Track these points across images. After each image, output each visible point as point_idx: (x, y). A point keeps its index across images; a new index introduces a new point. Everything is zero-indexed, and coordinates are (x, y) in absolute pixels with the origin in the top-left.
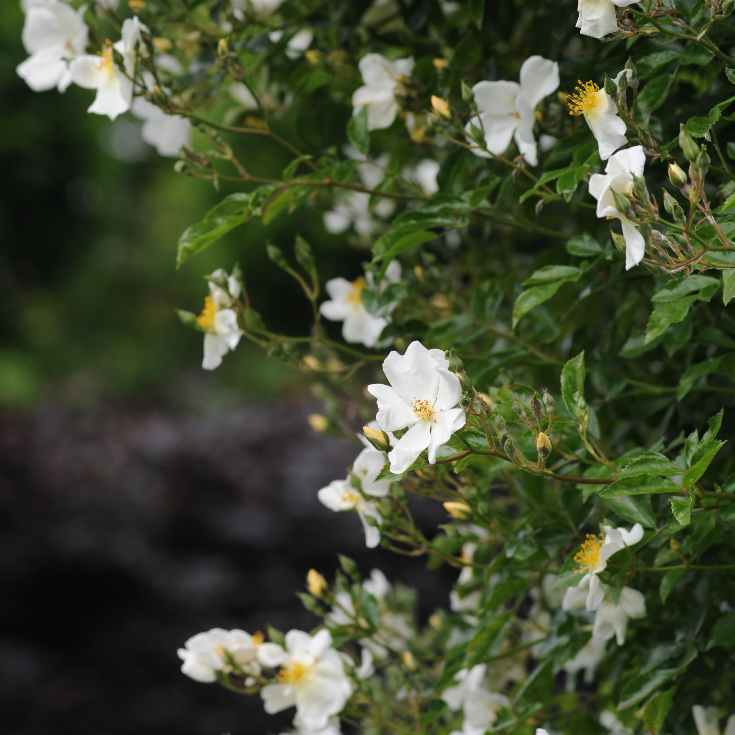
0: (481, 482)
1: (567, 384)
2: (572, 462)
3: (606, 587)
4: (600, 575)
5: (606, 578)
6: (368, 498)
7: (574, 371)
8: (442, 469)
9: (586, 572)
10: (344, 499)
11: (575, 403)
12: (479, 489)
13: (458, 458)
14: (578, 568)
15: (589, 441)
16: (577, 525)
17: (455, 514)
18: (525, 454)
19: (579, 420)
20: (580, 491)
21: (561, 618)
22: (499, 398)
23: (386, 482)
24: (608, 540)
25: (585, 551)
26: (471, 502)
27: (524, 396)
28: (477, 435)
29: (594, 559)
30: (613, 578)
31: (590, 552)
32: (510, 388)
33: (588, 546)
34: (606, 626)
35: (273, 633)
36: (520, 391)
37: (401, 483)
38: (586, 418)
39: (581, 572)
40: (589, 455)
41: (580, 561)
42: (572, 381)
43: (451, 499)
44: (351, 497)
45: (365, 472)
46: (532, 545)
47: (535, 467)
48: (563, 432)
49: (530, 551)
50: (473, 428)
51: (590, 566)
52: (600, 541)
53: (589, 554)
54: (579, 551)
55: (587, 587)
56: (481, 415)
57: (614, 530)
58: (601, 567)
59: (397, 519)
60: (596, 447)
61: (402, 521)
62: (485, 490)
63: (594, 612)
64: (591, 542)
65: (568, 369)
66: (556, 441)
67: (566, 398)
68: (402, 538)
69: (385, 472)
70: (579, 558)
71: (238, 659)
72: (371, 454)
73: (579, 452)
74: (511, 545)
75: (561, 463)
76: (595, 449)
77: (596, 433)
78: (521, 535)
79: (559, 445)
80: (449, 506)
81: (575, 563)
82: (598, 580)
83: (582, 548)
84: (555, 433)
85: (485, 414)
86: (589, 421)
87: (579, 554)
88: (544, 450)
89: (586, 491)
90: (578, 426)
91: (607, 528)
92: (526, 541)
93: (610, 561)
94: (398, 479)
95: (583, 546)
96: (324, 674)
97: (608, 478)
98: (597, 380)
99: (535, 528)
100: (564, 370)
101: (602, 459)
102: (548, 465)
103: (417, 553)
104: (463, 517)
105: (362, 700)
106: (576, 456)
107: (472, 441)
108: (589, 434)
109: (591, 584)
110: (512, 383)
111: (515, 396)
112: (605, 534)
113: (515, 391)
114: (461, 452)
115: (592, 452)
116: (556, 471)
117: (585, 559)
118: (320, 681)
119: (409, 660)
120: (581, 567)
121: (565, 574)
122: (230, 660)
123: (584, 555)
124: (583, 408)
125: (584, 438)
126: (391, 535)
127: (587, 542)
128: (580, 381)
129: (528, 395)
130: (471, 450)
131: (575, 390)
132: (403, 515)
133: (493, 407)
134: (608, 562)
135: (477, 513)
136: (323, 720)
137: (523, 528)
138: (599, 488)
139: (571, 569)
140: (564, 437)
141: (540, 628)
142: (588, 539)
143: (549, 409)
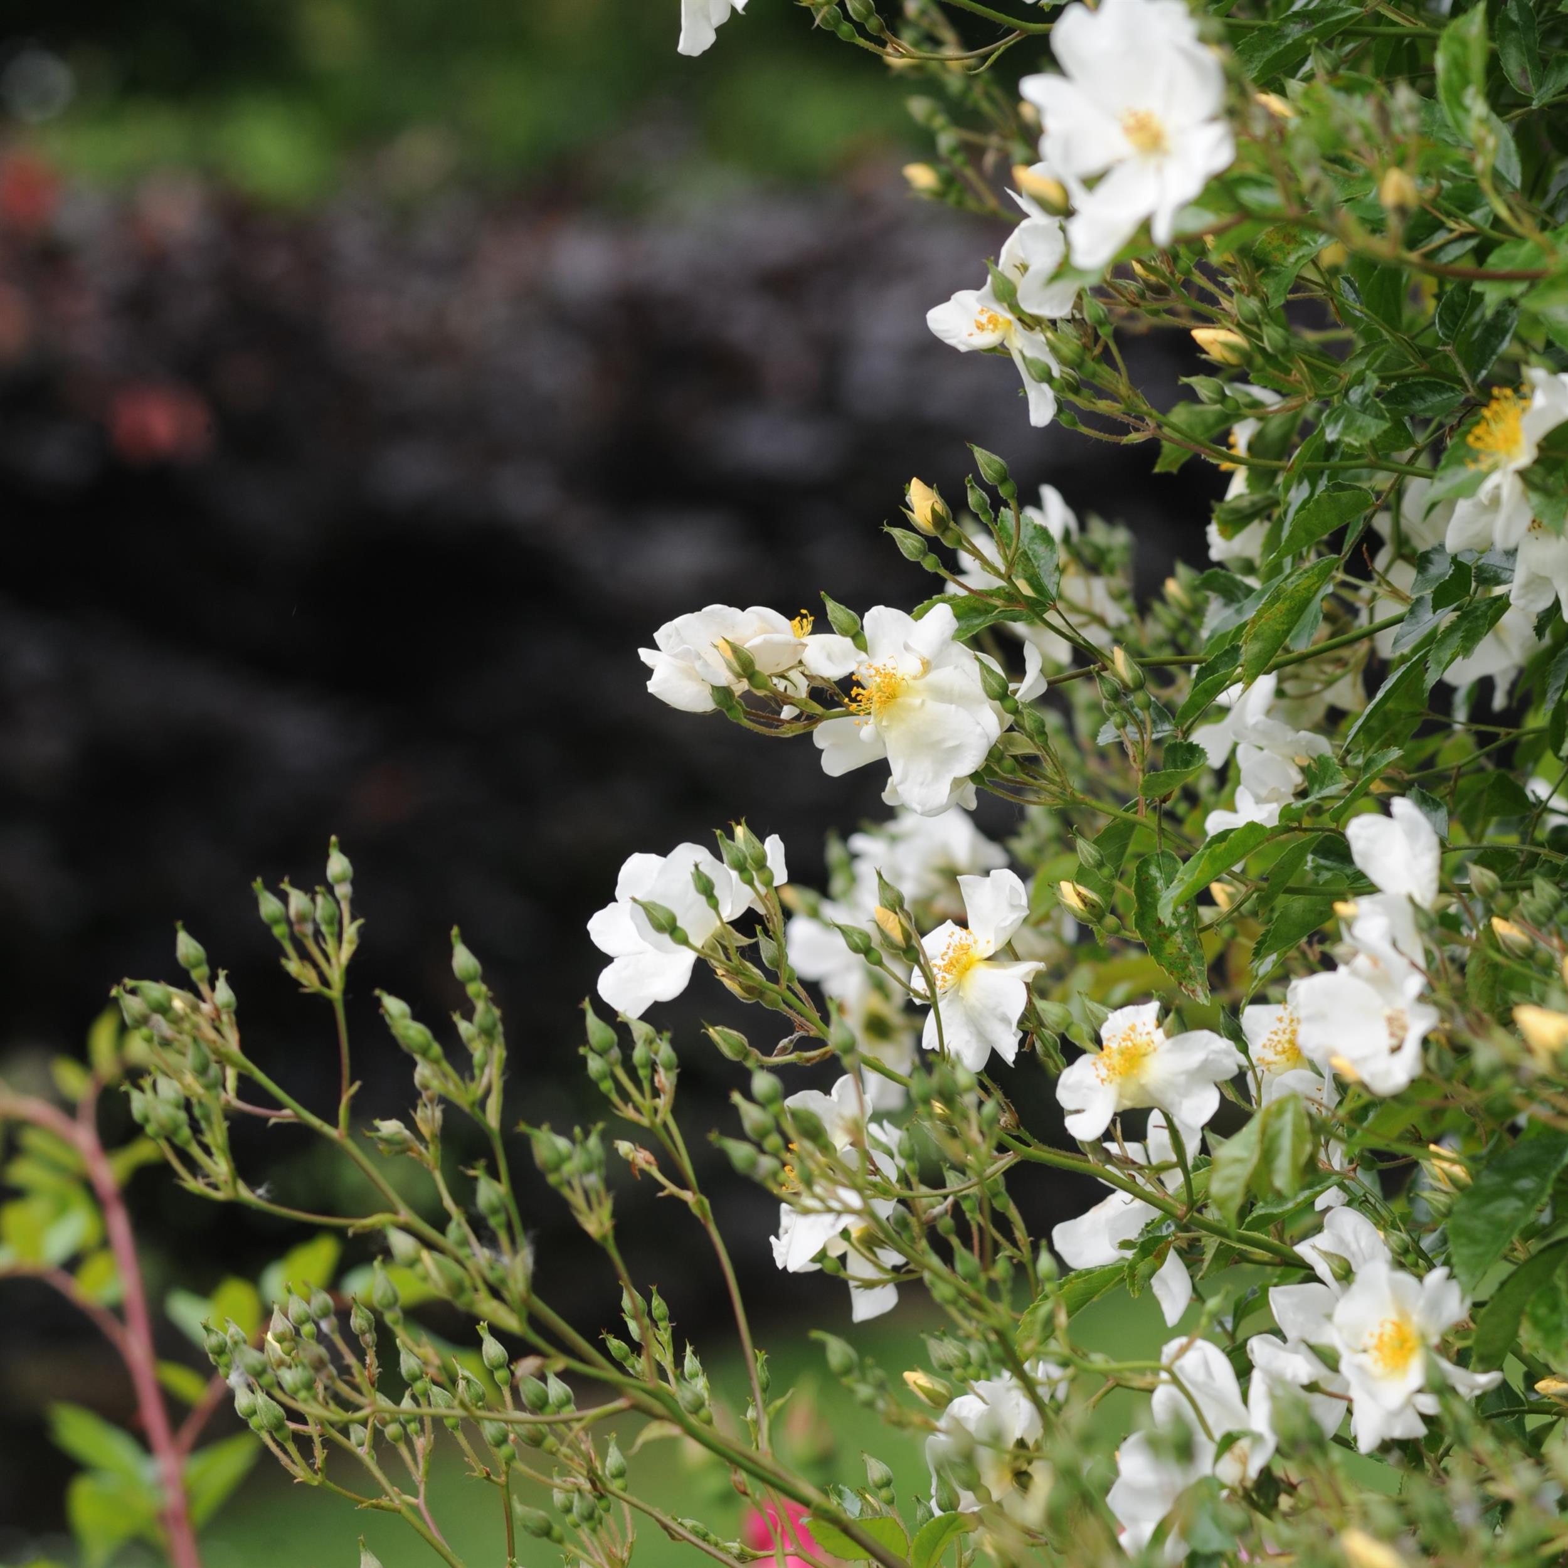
0: (1268, 287)
1: (1448, 71)
2: (1464, 237)
3: (1535, 498)
4: (1523, 474)
5: (1537, 479)
6: (1030, 323)
7: (1463, 43)
8: (1187, 260)
9: (1494, 468)
10: (981, 327)
11: (1467, 110)
12: (1265, 300)
13: (1218, 232)
14: (1476, 460)
15: (1498, 191)
16: (1474, 375)
17: (1216, 354)
18: (1363, 220)
19: (1474, 149)
20: (1479, 298)
21: (1441, 569)
22: (1303, 105)
23: (1068, 288)
24: (1539, 400)
25: (1493, 424)
26: (1248, 327)
27: (1358, 99)
28: (1258, 183)
29: (1511, 441)
30: (1551, 480)
31: (1502, 426)
32: (1327, 83)
33: (1496, 413)
34: (1537, 582)
35: (835, 610)
36: (1349, 89)
37: (1099, 291)
38: (1491, 142)
39: (1483, 466)
40: (1497, 222)
41: (1479, 445)
42: (1459, 65)
43: (1208, 321)
44: (993, 320)
45: (1024, 268)
46: (1380, 416)
47: (1382, 247)
48: (1443, 174)
49: (1374, 428)
50: (1251, 170)
51: (1501, 456)
52: (1523, 403)
53: (1498, 430)
54: (1478, 423)
55: (1495, 501)
56: (1266, 140)
57: (1553, 379)
58: (1525, 456)
59: (1091, 365)
60: (1513, 202)
61: (1104, 370)
62: (1277, 303)
63: (1512, 553)
64: (1504, 405)
65: (1452, 38)
66: (1429, 193)
67: (1448, 101)
68: (1103, 406)
69: (1064, 269)
70: (1478, 438)
71: (763, 666)
72: (1035, 230)
73: (1477, 216)
74: (1334, 419)
75: (1439, 238)
76: (1510, 209)
77: (1515, 175)
78: (1355, 395)
79: (1434, 201)
80: (1201, 335)
81: (1469, 449)
82: (1518, 484)
83: (1483, 417)
84: (1426, 175)
85: (1275, 139)
86: (1496, 149)
87: (1478, 431)
88: (1401, 210)
89: (1492, 295)
90: (1473, 159)
91: (1536, 374)
92: (1364, 407)
93: (1544, 444)
94: (1093, 281)
95: (1486, 412)
96: (943, 695)
97: (1538, 266)
98: (1514, 65)
99: (1384, 380)
100: (1442, 43)
101: (1526, 226)
102: (1412, 244)
103: (1134, 438)
104: (1232, 358)
105: (1024, 746)
106: (1471, 223)
107: (1250, 196)
108: (1498, 178)
109: (1505, 493)
110: (1333, 73)
111: (1340, 98)
112: (1533, 389)
113: (1339, 89)
114: (1226, 218)
115: (1503, 213)
116: (1430, 255)
117: (1489, 440)
118: (935, 708)
119: (1122, 664)
120: (1482, 457)
121: (1449, 472)
122: (746, 667)
123: (1490, 433)
124: (1483, 121)
125: (1486, 184)
126: (1079, 401)
127: (1494, 406)
128: (1477, 64)
129: (1366, 97)
130: (1245, 213)
131: (1466, 82)
132: (1106, 357)
133: (1294, 122)
134: (1540, 447)
135: (1263, 350)
136: (942, 792)
137: (1360, 380)
138: (1518, 288)
139: (1460, 462)
140: (1446, 184)
141: (1396, 593)
142: (1497, 399)
143: (1410, 122)
